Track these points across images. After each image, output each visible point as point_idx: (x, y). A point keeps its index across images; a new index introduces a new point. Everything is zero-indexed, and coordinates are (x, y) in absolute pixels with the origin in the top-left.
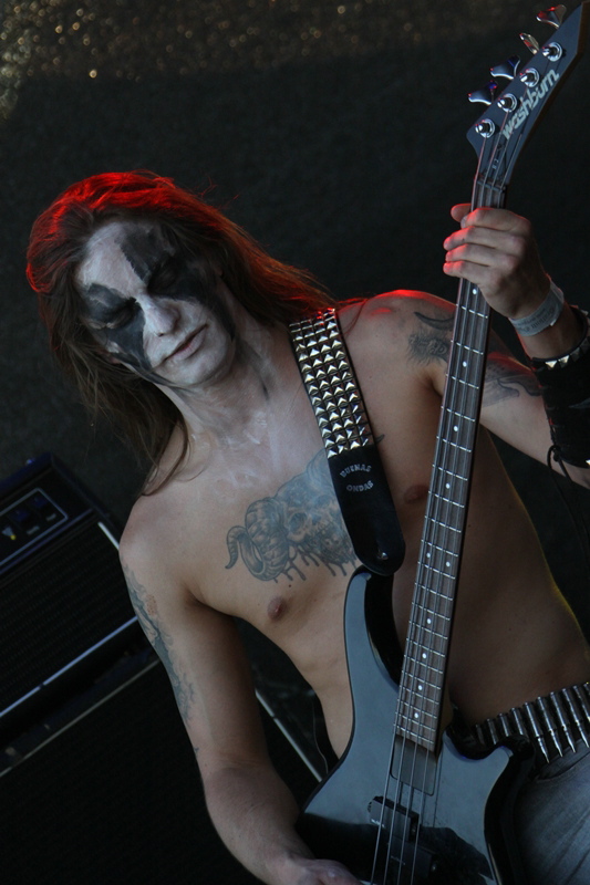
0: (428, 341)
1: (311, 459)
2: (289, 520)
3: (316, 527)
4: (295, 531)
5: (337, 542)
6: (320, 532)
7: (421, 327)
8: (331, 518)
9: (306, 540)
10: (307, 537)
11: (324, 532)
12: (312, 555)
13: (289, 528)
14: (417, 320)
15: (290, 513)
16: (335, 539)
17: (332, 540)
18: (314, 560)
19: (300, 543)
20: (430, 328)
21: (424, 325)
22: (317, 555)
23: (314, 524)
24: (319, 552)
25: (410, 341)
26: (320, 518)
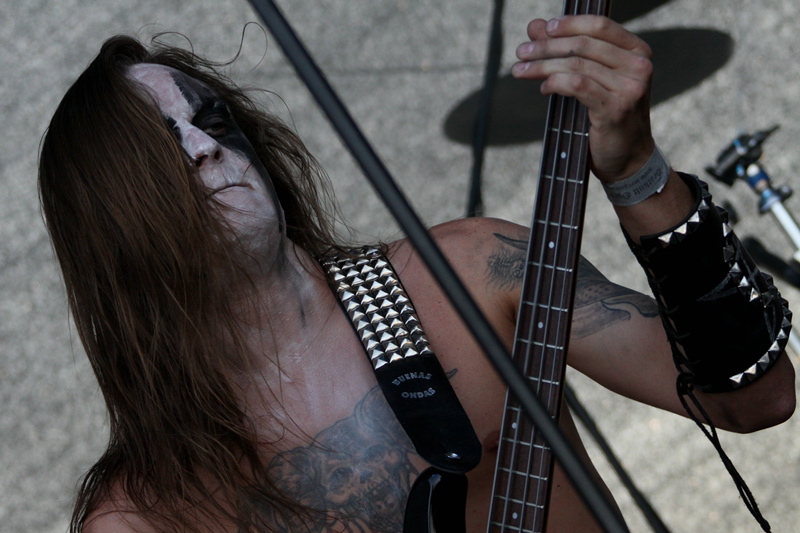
0: (512, 263)
1: (360, 399)
2: (328, 476)
3: (366, 486)
4: (336, 489)
5: (392, 505)
6: (371, 493)
7: (503, 248)
8: (386, 474)
9: (351, 501)
10: (352, 497)
11: (375, 493)
12: (358, 520)
13: (328, 487)
14: (498, 241)
15: (329, 468)
16: (390, 501)
17: (386, 503)
18: (360, 527)
19: (341, 506)
20: (513, 249)
21: (506, 246)
22: (365, 521)
23: (362, 482)
24: (367, 517)
25: (489, 263)
26: (370, 475)
